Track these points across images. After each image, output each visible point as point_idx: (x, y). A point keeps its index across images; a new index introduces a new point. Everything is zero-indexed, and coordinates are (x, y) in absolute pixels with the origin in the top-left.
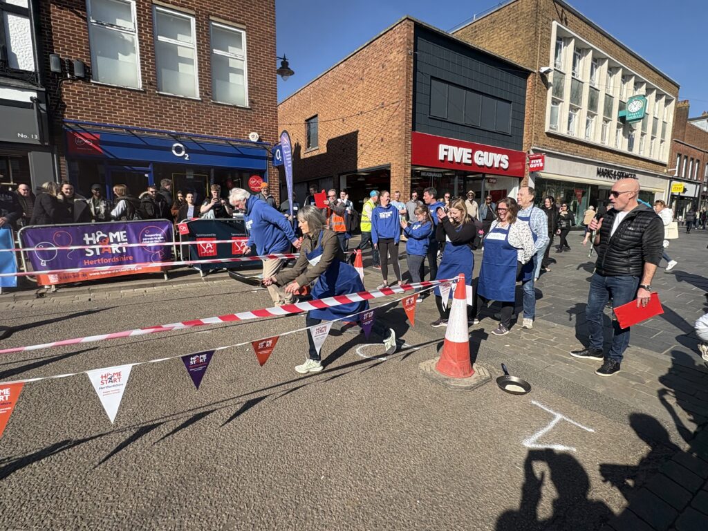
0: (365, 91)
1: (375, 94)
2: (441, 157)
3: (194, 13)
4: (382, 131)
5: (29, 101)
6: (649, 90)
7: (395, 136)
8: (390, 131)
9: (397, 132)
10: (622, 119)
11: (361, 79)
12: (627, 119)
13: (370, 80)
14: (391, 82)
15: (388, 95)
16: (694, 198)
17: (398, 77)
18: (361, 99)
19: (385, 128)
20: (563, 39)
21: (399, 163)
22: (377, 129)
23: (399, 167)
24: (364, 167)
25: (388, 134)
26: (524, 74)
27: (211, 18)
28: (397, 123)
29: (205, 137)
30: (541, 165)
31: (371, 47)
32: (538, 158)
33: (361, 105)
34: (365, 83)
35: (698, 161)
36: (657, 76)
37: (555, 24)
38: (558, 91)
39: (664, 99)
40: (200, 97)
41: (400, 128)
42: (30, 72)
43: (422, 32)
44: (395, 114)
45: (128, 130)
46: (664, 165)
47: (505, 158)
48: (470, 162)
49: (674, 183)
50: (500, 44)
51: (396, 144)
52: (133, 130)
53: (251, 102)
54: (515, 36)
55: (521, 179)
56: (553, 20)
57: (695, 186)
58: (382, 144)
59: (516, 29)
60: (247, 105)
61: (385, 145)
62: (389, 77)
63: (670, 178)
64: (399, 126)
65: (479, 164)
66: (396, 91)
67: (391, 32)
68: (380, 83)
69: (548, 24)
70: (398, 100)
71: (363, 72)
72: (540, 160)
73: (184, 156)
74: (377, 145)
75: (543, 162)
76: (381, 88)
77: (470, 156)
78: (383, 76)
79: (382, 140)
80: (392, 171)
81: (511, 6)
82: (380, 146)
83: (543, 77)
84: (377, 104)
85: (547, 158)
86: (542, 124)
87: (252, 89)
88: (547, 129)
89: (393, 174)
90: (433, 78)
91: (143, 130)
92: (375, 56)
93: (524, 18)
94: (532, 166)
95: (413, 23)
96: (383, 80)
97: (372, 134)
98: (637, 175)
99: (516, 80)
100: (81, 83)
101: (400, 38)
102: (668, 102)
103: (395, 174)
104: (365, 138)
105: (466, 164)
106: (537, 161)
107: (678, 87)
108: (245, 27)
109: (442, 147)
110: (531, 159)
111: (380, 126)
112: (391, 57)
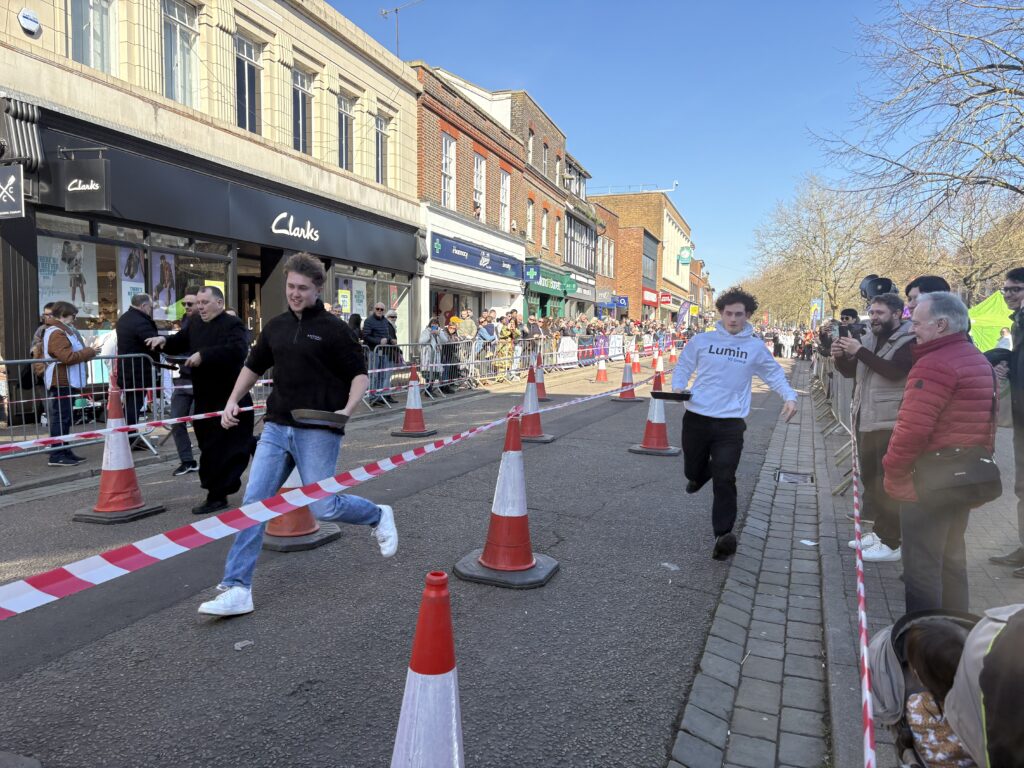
3: (608, 238)
4: (621, 282)
7: (631, 287)
8: (628, 283)
9: (634, 285)
12: (681, 262)
14: (629, 256)
15: (626, 262)
17: (635, 255)
19: (624, 281)
20: (667, 217)
21: (636, 302)
23: (636, 305)
26: (657, 242)
28: (634, 280)
30: (669, 300)
32: (666, 296)
37: (665, 211)
43: (646, 233)
44: (633, 274)
46: (686, 291)
47: (655, 295)
49: (692, 306)
50: (636, 216)
51: (635, 291)
54: (647, 215)
55: (656, 308)
56: (665, 208)
59: (648, 211)
60: (613, 275)
61: (623, 290)
62: (627, 253)
63: (689, 302)
64: (636, 282)
66: (633, 262)
67: (629, 229)
68: (619, 254)
70: (634, 267)
72: (668, 298)
76: (619, 257)
78: (622, 250)
81: (644, 195)
83: (663, 243)
86: (661, 273)
88: (664, 276)
93: (653, 206)
94: (663, 300)
98: (680, 300)
99: (653, 244)
101: (636, 235)
103: (632, 308)
106: (666, 298)
108: (614, 239)
110: (663, 296)
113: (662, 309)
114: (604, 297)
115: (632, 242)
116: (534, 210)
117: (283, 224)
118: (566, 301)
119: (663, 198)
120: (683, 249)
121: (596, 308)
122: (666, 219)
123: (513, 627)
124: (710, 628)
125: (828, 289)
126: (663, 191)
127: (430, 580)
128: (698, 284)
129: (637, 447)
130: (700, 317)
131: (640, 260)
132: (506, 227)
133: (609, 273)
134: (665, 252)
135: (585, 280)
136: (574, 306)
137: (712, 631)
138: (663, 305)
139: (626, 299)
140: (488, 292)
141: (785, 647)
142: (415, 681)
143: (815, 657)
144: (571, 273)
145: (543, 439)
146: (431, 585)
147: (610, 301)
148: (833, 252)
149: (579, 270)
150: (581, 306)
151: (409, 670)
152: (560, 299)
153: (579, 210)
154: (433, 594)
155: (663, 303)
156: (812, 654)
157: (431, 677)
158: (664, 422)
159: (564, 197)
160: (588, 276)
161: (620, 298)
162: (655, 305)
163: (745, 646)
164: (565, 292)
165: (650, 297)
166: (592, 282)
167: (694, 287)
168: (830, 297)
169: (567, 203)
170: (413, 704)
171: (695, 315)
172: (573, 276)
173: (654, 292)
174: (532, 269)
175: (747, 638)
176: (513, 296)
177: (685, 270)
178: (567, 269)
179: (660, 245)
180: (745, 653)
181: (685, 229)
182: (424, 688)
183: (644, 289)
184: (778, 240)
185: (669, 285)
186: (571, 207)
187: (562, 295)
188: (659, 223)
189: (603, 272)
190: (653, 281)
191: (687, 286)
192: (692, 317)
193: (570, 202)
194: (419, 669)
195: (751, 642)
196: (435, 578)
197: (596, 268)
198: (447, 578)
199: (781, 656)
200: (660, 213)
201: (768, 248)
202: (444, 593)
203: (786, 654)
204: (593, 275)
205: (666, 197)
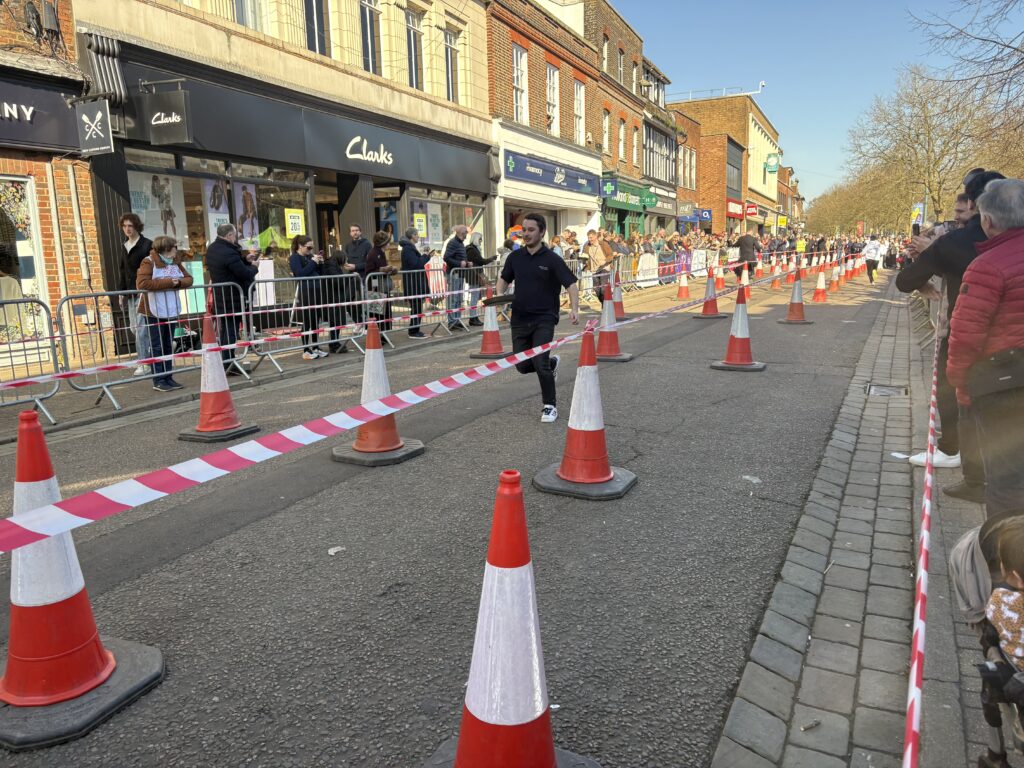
4: (703, 194)
5: (675, 198)
7: (715, 198)
8: (712, 195)
9: (718, 197)
14: (712, 166)
15: (709, 173)
17: (719, 164)
19: (706, 192)
20: (752, 122)
21: (720, 215)
23: (720, 217)
25: (709, 196)
26: (743, 149)
28: (718, 191)
36: (772, 131)
37: (751, 115)
44: (716, 185)
46: (774, 202)
47: (740, 207)
49: (779, 216)
50: (719, 123)
51: (718, 203)
53: (696, 187)
54: (731, 121)
55: (741, 220)
56: (750, 112)
58: (704, 201)
59: (733, 116)
62: (709, 162)
63: (777, 213)
64: (720, 193)
66: (716, 172)
67: (712, 137)
69: (749, 115)
72: (754, 208)
78: (704, 160)
79: (704, 199)
81: (728, 99)
83: (748, 151)
86: (746, 183)
88: (749, 186)
93: (737, 111)
94: (748, 212)
95: (726, 136)
96: (704, 163)
98: (768, 212)
99: (738, 152)
101: (719, 143)
102: (776, 148)
103: (716, 221)
106: (752, 209)
108: (695, 150)
110: (748, 207)
112: (713, 151)
113: (748, 221)
114: (685, 211)
115: (715, 150)
116: (610, 121)
117: (357, 149)
118: (646, 216)
119: (748, 102)
120: (769, 156)
121: (677, 222)
122: (751, 125)
123: (591, 535)
124: (792, 538)
125: (931, 192)
126: (748, 94)
127: (503, 478)
128: (789, 194)
129: (720, 363)
130: (789, 228)
131: (724, 168)
132: (582, 142)
133: (691, 184)
134: (750, 160)
135: (665, 193)
136: (654, 221)
137: (793, 542)
138: (748, 217)
139: (710, 212)
140: (564, 210)
141: (871, 557)
142: (492, 574)
143: (903, 567)
144: (650, 186)
145: (621, 358)
146: (504, 483)
147: (692, 214)
148: (937, 150)
149: (659, 182)
150: (662, 221)
151: (487, 563)
152: (639, 214)
153: (658, 119)
154: (507, 491)
155: (749, 214)
156: (900, 564)
157: (508, 570)
158: (748, 337)
159: (642, 105)
160: (668, 189)
161: (703, 211)
162: (740, 218)
163: (829, 556)
164: (645, 207)
165: (735, 208)
166: (673, 195)
167: (782, 197)
168: (934, 200)
169: (645, 111)
170: (491, 597)
171: (783, 226)
172: (652, 190)
173: (740, 203)
174: (609, 184)
175: (831, 548)
176: (589, 213)
177: (773, 179)
178: (646, 182)
179: (745, 152)
180: (828, 563)
181: (772, 134)
182: (501, 581)
183: (729, 200)
184: (876, 140)
185: (755, 195)
186: (650, 116)
187: (641, 210)
188: (745, 130)
189: (684, 184)
190: (739, 192)
191: (774, 195)
192: (780, 229)
193: (648, 110)
194: (495, 563)
195: (835, 553)
196: (508, 477)
197: (676, 178)
198: (519, 478)
199: (867, 566)
200: (745, 117)
201: (864, 149)
202: (517, 490)
203: (871, 564)
204: (674, 188)
205: (751, 100)
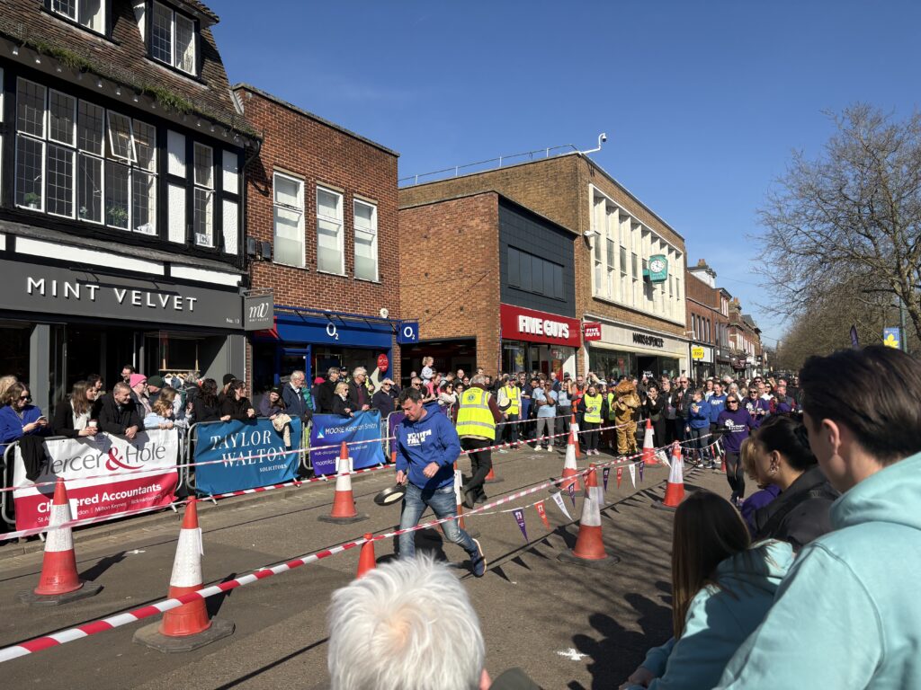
0: (433, 251)
1: (448, 258)
2: (521, 330)
3: (343, 191)
4: (461, 299)
5: (236, 285)
6: (671, 250)
7: (479, 307)
8: (474, 300)
9: (484, 303)
10: (646, 278)
11: (426, 237)
12: (652, 278)
13: (440, 241)
14: (473, 250)
15: (469, 262)
16: (710, 363)
17: (483, 246)
18: (426, 259)
19: (466, 296)
20: (598, 199)
21: (489, 336)
22: (453, 296)
23: (489, 341)
24: (431, 337)
25: (470, 303)
26: (573, 236)
27: (355, 195)
28: (484, 293)
29: (348, 315)
30: (598, 334)
31: (441, 206)
32: (594, 327)
33: (425, 266)
34: (432, 242)
35: (708, 320)
36: (666, 230)
37: (591, 187)
38: (598, 255)
39: (674, 253)
40: (346, 273)
41: (488, 299)
42: (234, 255)
43: (504, 202)
44: (481, 283)
45: (296, 310)
46: (683, 327)
47: (564, 326)
48: (541, 332)
49: (694, 347)
50: (538, 198)
51: (485, 315)
52: (300, 310)
53: (381, 277)
54: (556, 194)
55: (577, 348)
56: (590, 182)
57: (709, 349)
58: (462, 313)
59: (557, 187)
60: (376, 279)
61: (466, 314)
62: (469, 243)
63: (689, 342)
64: (487, 297)
65: (549, 334)
66: (480, 260)
67: (470, 199)
68: (457, 248)
69: (586, 186)
70: (483, 269)
71: (428, 229)
72: (596, 330)
73: (335, 336)
74: (454, 313)
75: (599, 330)
76: (457, 252)
77: (541, 326)
78: (460, 240)
79: (462, 309)
80: (478, 344)
81: (549, 162)
82: (458, 315)
83: (586, 239)
84: (453, 268)
85: (603, 326)
86: (589, 289)
87: (382, 264)
88: (594, 295)
89: (480, 346)
90: (510, 246)
91: (305, 310)
92: (448, 217)
93: (564, 178)
94: (587, 335)
95: (496, 195)
96: (460, 245)
97: (446, 301)
98: (664, 339)
100: (266, 263)
101: (484, 207)
102: (678, 255)
103: (482, 348)
104: (434, 304)
105: (538, 335)
106: (593, 330)
107: (683, 240)
108: (376, 202)
109: (521, 318)
110: (586, 327)
111: (457, 293)
112: (473, 223)
113: (592, 350)
115: (477, 220)
119: (582, 165)
126: (580, 153)
135: (158, 270)
166: (233, 280)
173: (562, 319)
177: (674, 295)
181: (672, 239)
188: (577, 207)
190: (562, 302)
205: (589, 162)
